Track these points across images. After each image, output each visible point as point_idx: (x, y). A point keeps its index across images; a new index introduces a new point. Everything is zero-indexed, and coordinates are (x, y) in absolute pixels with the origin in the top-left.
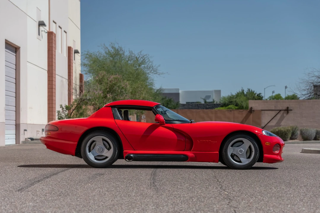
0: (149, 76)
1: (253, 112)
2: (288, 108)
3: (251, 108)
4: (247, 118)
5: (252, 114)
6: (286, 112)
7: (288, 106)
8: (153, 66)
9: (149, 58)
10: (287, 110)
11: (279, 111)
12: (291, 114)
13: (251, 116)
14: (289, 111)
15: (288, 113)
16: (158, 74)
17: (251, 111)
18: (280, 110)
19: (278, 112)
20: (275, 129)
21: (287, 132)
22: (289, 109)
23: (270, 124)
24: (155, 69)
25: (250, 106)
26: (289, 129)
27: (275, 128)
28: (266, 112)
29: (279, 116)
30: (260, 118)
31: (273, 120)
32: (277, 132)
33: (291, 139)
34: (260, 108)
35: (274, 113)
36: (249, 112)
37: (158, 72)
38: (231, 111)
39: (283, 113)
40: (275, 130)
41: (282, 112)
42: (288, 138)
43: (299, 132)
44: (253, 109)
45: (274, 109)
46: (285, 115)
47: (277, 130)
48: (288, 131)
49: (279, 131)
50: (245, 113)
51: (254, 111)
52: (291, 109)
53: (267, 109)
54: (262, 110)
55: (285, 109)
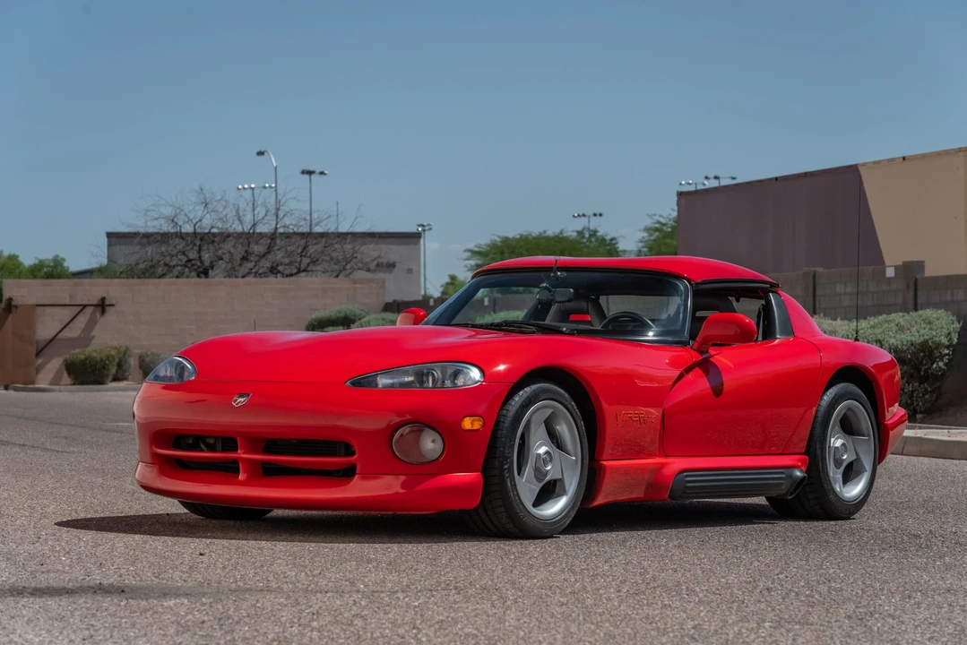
1: (14, 309)
2: (103, 299)
3: (10, 300)
5: (11, 316)
6: (100, 308)
7: (104, 295)
10: (102, 306)
11: (81, 307)
12: (111, 315)
13: (10, 318)
14: (107, 308)
15: (103, 312)
17: (9, 307)
18: (85, 306)
19: (77, 309)
20: (77, 354)
21: (107, 362)
22: (107, 303)
25: (6, 295)
26: (113, 353)
27: (77, 351)
28: (48, 310)
29: (82, 321)
30: (31, 326)
32: (81, 361)
33: (115, 379)
34: (32, 301)
35: (67, 314)
36: (4, 308)
39: (93, 314)
40: (75, 357)
41: (89, 310)
42: (108, 375)
43: (133, 362)
44: (13, 303)
45: (67, 302)
46: (98, 315)
47: (83, 357)
48: (111, 359)
49: (86, 359)
51: (16, 307)
52: (113, 302)
53: (51, 303)
54: (38, 305)
55: (95, 302)
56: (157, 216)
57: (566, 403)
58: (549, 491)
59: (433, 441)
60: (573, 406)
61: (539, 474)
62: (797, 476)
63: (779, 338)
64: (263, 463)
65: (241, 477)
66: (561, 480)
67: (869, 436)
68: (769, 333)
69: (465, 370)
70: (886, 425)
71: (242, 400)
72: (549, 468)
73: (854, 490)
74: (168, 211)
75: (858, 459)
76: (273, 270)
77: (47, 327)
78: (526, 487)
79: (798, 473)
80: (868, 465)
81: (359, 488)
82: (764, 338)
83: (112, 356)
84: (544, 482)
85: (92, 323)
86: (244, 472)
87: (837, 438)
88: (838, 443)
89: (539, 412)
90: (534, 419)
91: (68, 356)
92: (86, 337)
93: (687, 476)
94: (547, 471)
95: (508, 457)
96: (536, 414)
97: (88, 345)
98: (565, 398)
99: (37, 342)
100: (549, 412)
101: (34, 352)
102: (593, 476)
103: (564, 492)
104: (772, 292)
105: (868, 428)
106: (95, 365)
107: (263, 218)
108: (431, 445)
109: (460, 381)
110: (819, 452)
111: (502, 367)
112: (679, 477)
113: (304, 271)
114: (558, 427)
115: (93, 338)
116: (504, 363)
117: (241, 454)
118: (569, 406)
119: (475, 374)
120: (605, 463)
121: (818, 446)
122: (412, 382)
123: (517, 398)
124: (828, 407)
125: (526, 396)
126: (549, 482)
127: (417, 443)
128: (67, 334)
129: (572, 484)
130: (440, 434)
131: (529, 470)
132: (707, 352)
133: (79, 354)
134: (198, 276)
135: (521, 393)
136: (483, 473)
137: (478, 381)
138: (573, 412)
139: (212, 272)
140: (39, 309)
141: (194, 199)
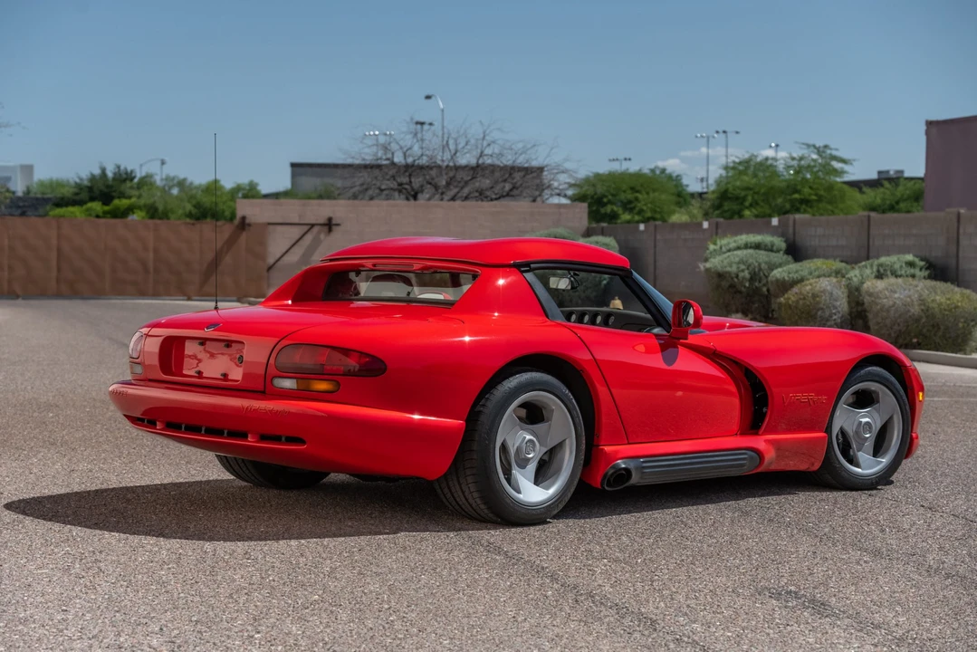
1: (247, 227)
2: (330, 219)
3: (244, 218)
4: (231, 242)
5: (245, 233)
6: (326, 228)
7: (331, 215)
10: (329, 225)
11: (309, 227)
12: (337, 234)
13: (244, 236)
14: (334, 228)
15: (330, 230)
17: (244, 224)
18: (312, 225)
19: (306, 228)
22: (334, 222)
23: (287, 259)
25: (240, 214)
28: (280, 228)
29: (309, 238)
30: (263, 243)
31: (296, 247)
34: (264, 219)
35: (295, 232)
36: (237, 226)
38: (193, 224)
39: (319, 233)
41: (316, 229)
44: (247, 221)
45: (297, 221)
46: (322, 236)
50: (227, 230)
51: (249, 225)
52: (338, 222)
53: (281, 221)
54: (269, 224)
55: (322, 221)
56: (371, 143)
76: (481, 195)
77: (277, 244)
85: (316, 242)
101: (265, 268)
107: (463, 147)
113: (508, 195)
128: (296, 250)
134: (407, 199)
139: (420, 196)
140: (271, 227)
141: (404, 129)
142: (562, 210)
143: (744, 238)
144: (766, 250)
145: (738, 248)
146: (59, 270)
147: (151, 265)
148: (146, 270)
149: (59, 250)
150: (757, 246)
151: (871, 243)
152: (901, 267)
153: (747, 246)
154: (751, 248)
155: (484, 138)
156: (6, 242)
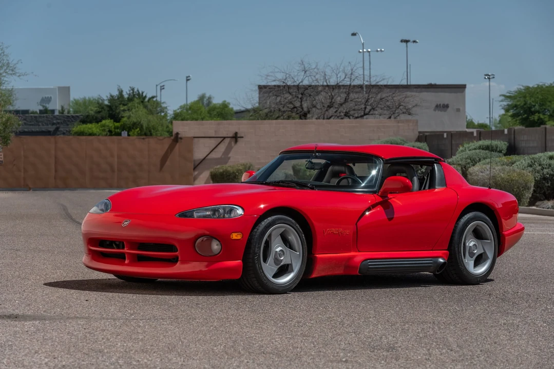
0: (5, 79)
1: (179, 140)
2: (236, 133)
3: (177, 134)
5: (178, 145)
6: (234, 140)
7: (237, 131)
8: (10, 61)
9: (3, 48)
10: (236, 137)
11: (222, 139)
12: (241, 142)
14: (239, 139)
15: (236, 142)
16: (18, 75)
17: (177, 138)
18: (224, 138)
19: (220, 140)
20: (218, 169)
21: (237, 174)
22: (238, 136)
24: (11, 67)
25: (175, 131)
26: (241, 168)
27: (218, 167)
28: (201, 140)
29: (222, 148)
30: (190, 151)
32: (220, 173)
34: (191, 134)
35: (213, 142)
36: (174, 139)
37: (17, 71)
38: (143, 139)
39: (230, 143)
41: (227, 141)
44: (179, 136)
45: (214, 136)
46: (233, 143)
47: (221, 170)
48: (239, 172)
49: (224, 172)
50: (166, 142)
51: (181, 138)
52: (242, 136)
53: (204, 136)
54: (194, 137)
55: (231, 135)
56: (274, 79)
57: (293, 225)
58: (283, 270)
59: (217, 245)
60: (297, 226)
61: (277, 261)
62: (441, 262)
63: (438, 189)
64: (137, 254)
65: (126, 262)
66: (291, 265)
67: (491, 240)
68: (432, 185)
69: (235, 209)
70: (503, 235)
71: (126, 223)
72: (282, 258)
73: (482, 269)
74: (280, 76)
75: (485, 253)
76: (347, 115)
77: (200, 151)
78: (269, 269)
79: (441, 260)
80: (490, 255)
81: (180, 268)
82: (429, 188)
83: (240, 170)
84: (280, 266)
85: (229, 149)
86: (128, 259)
87: (471, 241)
88: (472, 244)
89: (276, 230)
90: (273, 234)
91: (212, 170)
92: (225, 158)
93: (369, 262)
94: (282, 260)
95: (257, 253)
96: (275, 232)
97: (226, 163)
98: (292, 223)
99: (194, 161)
100: (283, 229)
101: (193, 168)
102: (309, 262)
103: (292, 271)
104: (436, 163)
105: (490, 235)
106: (229, 176)
107: (343, 80)
108: (216, 246)
109: (232, 215)
110: (457, 249)
111: (262, 206)
112: (364, 263)
113: (367, 114)
114: (290, 237)
115: (229, 158)
116: (264, 204)
117: (126, 250)
118: (295, 227)
119: (240, 211)
120: (317, 255)
121: (456, 246)
122: (209, 215)
123: (263, 223)
124: (463, 225)
125: (268, 222)
126: (284, 265)
127: (210, 245)
128: (214, 155)
129: (297, 267)
130: (220, 242)
131: (271, 259)
132: (387, 197)
133: (220, 168)
134: (301, 118)
135: (265, 221)
136: (243, 261)
137: (241, 214)
138: (297, 229)
139: (309, 116)
140: (196, 139)
141: (297, 68)
142: (399, 124)
143: (481, 143)
144: (492, 150)
145: (475, 149)
146: (56, 171)
147: (116, 167)
148: (113, 171)
149: (56, 158)
150: (487, 148)
151: (547, 145)
152: (544, 160)
153: (480, 148)
154: (483, 149)
155: (352, 74)
156: (22, 153)
